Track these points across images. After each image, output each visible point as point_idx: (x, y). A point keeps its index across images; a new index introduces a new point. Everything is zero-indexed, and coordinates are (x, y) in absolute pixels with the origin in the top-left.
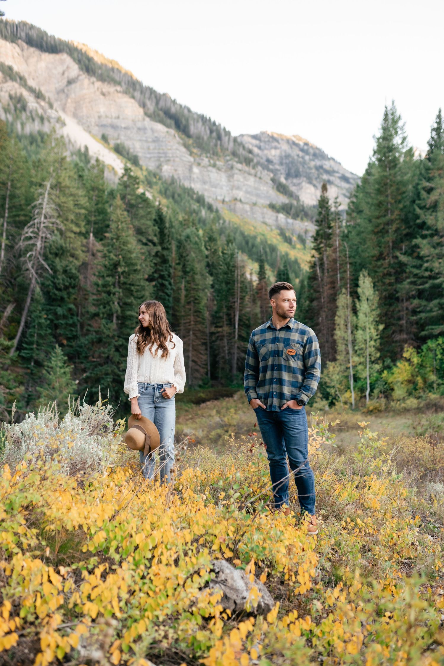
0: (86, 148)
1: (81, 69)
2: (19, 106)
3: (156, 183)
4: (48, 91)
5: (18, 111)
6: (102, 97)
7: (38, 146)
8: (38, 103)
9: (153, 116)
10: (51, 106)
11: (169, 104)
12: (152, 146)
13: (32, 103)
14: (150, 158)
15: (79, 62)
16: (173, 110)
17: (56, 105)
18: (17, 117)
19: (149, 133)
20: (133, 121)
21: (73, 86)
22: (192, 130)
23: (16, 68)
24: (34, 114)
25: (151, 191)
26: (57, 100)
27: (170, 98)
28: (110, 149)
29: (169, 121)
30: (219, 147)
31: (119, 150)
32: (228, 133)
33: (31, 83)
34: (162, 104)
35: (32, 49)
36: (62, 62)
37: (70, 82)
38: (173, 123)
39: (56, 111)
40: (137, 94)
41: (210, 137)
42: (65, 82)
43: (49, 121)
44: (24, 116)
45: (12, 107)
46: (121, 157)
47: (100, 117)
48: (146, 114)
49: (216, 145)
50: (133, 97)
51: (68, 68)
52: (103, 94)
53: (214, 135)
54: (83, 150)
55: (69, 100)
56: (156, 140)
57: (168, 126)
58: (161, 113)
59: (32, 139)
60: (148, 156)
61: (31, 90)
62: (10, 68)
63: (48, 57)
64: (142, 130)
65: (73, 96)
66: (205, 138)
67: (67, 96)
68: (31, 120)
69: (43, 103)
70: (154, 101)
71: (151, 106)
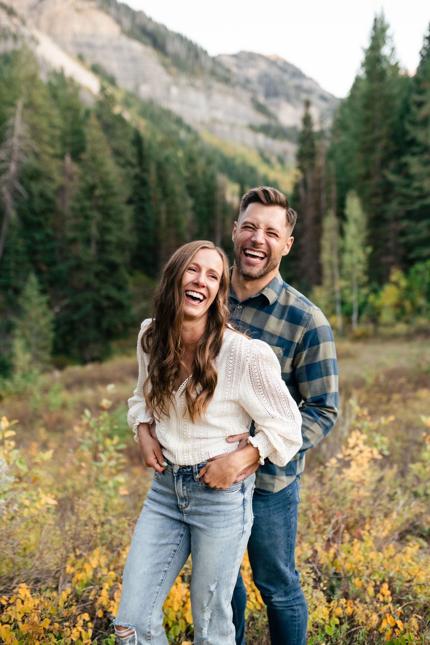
0: (62, 69)
3: (134, 104)
4: (19, 8)
6: (76, 14)
7: (12, 66)
8: (10, 20)
10: (24, 23)
11: (145, 21)
12: (129, 65)
13: (5, 20)
14: (127, 79)
16: (150, 27)
17: (29, 22)
19: (125, 52)
20: (110, 40)
22: (170, 48)
24: (7, 32)
25: (129, 111)
26: (30, 17)
27: (145, 15)
28: (87, 69)
29: (145, 39)
30: (196, 66)
31: (96, 70)
32: (206, 52)
34: (138, 21)
38: (149, 40)
39: (30, 29)
40: (112, 10)
41: (188, 56)
43: (22, 40)
46: (98, 76)
47: (75, 35)
48: (123, 32)
49: (193, 64)
50: (108, 13)
52: (77, 10)
53: (192, 54)
54: (58, 71)
55: (43, 18)
56: (134, 60)
57: (145, 43)
59: (6, 59)
60: (126, 75)
61: (3, 6)
64: (118, 49)
65: (46, 12)
66: (183, 56)
67: (40, 13)
69: (16, 21)
70: (130, 18)
71: (127, 23)
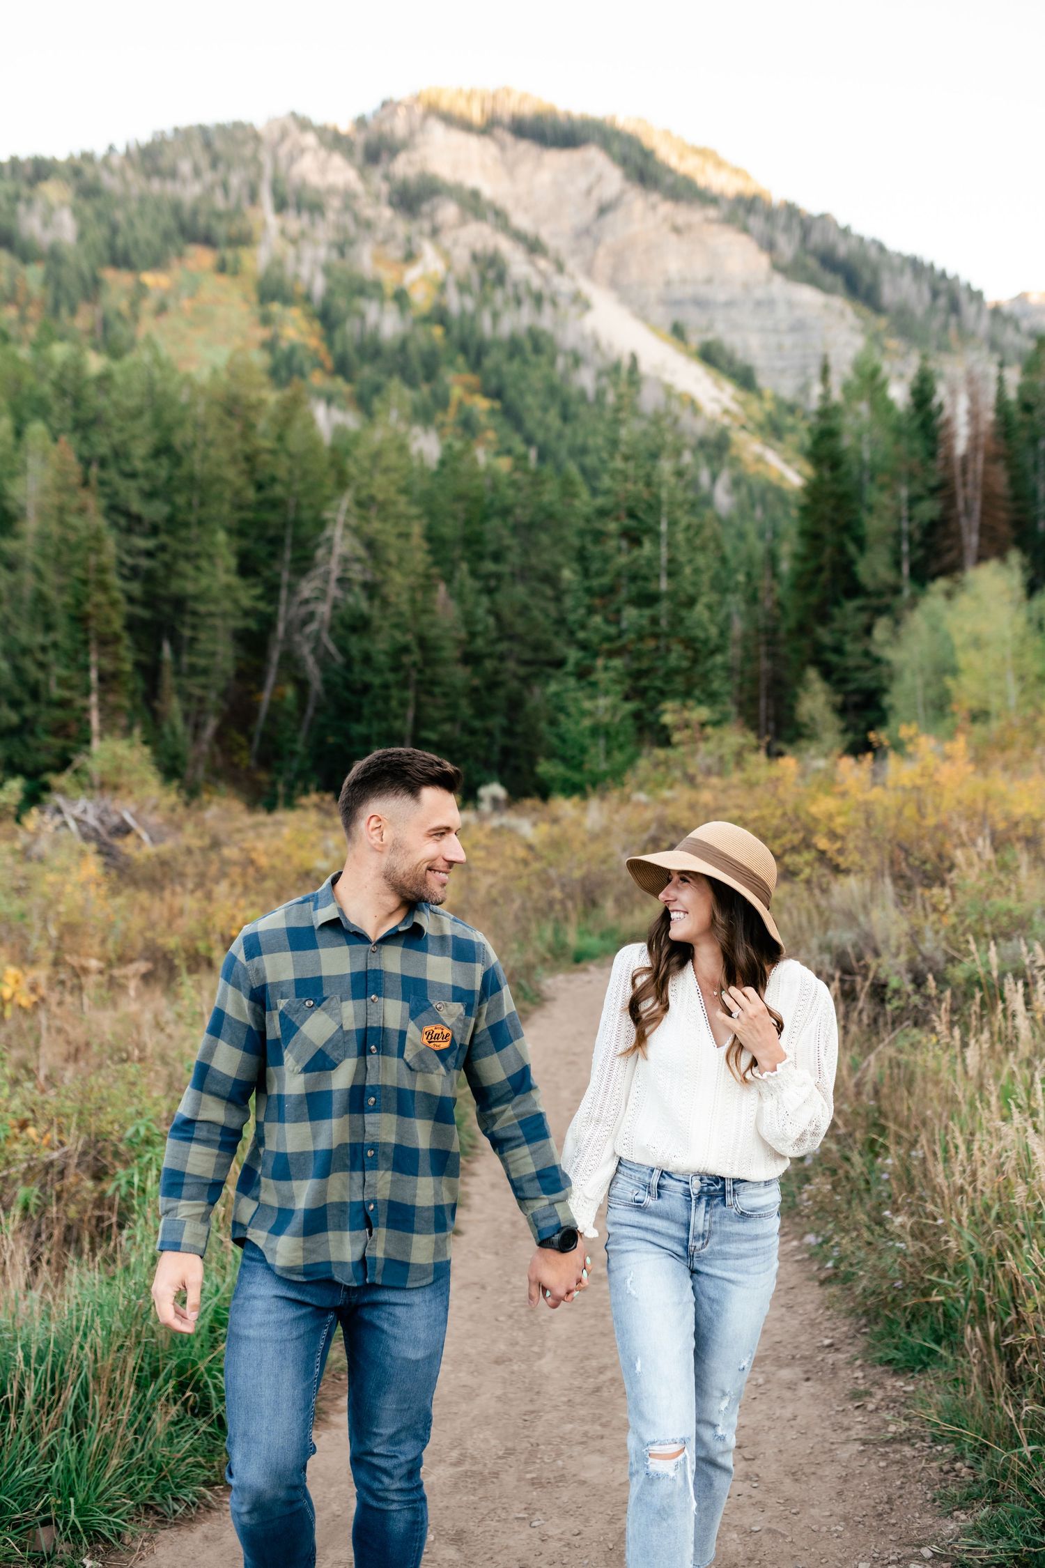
0: (634, 359)
1: (628, 177)
2: (491, 275)
3: (793, 429)
4: (554, 236)
5: (488, 289)
6: (673, 238)
7: (525, 362)
8: (532, 263)
9: (793, 271)
10: (560, 268)
11: (833, 236)
12: (788, 341)
13: (519, 265)
14: (782, 371)
15: (623, 161)
16: (842, 250)
17: (572, 265)
18: (484, 300)
19: (781, 311)
20: (746, 287)
21: (610, 218)
22: (888, 294)
23: (488, 191)
24: (522, 290)
25: (779, 445)
26: (574, 253)
27: (836, 224)
28: (690, 355)
29: (829, 278)
30: (953, 331)
31: (710, 356)
32: (977, 296)
33: (521, 220)
34: (816, 238)
35: (525, 147)
36: (587, 165)
37: (603, 210)
38: (839, 281)
39: (572, 277)
40: (756, 223)
41: (932, 310)
42: (592, 210)
43: (554, 304)
44: (498, 296)
45: (475, 280)
46: (714, 372)
47: (668, 283)
48: (777, 267)
49: (945, 327)
50: (745, 230)
51: (600, 178)
52: (677, 230)
53: (943, 301)
54: (626, 362)
55: (602, 252)
56: (798, 327)
57: (827, 290)
58: (812, 263)
59: (514, 348)
60: (779, 364)
61: (519, 237)
62: (475, 194)
63: (557, 160)
64: (766, 304)
65: (609, 240)
66: (919, 311)
67: (597, 242)
68: (513, 305)
69: (543, 264)
70: (797, 232)
71: (787, 247)
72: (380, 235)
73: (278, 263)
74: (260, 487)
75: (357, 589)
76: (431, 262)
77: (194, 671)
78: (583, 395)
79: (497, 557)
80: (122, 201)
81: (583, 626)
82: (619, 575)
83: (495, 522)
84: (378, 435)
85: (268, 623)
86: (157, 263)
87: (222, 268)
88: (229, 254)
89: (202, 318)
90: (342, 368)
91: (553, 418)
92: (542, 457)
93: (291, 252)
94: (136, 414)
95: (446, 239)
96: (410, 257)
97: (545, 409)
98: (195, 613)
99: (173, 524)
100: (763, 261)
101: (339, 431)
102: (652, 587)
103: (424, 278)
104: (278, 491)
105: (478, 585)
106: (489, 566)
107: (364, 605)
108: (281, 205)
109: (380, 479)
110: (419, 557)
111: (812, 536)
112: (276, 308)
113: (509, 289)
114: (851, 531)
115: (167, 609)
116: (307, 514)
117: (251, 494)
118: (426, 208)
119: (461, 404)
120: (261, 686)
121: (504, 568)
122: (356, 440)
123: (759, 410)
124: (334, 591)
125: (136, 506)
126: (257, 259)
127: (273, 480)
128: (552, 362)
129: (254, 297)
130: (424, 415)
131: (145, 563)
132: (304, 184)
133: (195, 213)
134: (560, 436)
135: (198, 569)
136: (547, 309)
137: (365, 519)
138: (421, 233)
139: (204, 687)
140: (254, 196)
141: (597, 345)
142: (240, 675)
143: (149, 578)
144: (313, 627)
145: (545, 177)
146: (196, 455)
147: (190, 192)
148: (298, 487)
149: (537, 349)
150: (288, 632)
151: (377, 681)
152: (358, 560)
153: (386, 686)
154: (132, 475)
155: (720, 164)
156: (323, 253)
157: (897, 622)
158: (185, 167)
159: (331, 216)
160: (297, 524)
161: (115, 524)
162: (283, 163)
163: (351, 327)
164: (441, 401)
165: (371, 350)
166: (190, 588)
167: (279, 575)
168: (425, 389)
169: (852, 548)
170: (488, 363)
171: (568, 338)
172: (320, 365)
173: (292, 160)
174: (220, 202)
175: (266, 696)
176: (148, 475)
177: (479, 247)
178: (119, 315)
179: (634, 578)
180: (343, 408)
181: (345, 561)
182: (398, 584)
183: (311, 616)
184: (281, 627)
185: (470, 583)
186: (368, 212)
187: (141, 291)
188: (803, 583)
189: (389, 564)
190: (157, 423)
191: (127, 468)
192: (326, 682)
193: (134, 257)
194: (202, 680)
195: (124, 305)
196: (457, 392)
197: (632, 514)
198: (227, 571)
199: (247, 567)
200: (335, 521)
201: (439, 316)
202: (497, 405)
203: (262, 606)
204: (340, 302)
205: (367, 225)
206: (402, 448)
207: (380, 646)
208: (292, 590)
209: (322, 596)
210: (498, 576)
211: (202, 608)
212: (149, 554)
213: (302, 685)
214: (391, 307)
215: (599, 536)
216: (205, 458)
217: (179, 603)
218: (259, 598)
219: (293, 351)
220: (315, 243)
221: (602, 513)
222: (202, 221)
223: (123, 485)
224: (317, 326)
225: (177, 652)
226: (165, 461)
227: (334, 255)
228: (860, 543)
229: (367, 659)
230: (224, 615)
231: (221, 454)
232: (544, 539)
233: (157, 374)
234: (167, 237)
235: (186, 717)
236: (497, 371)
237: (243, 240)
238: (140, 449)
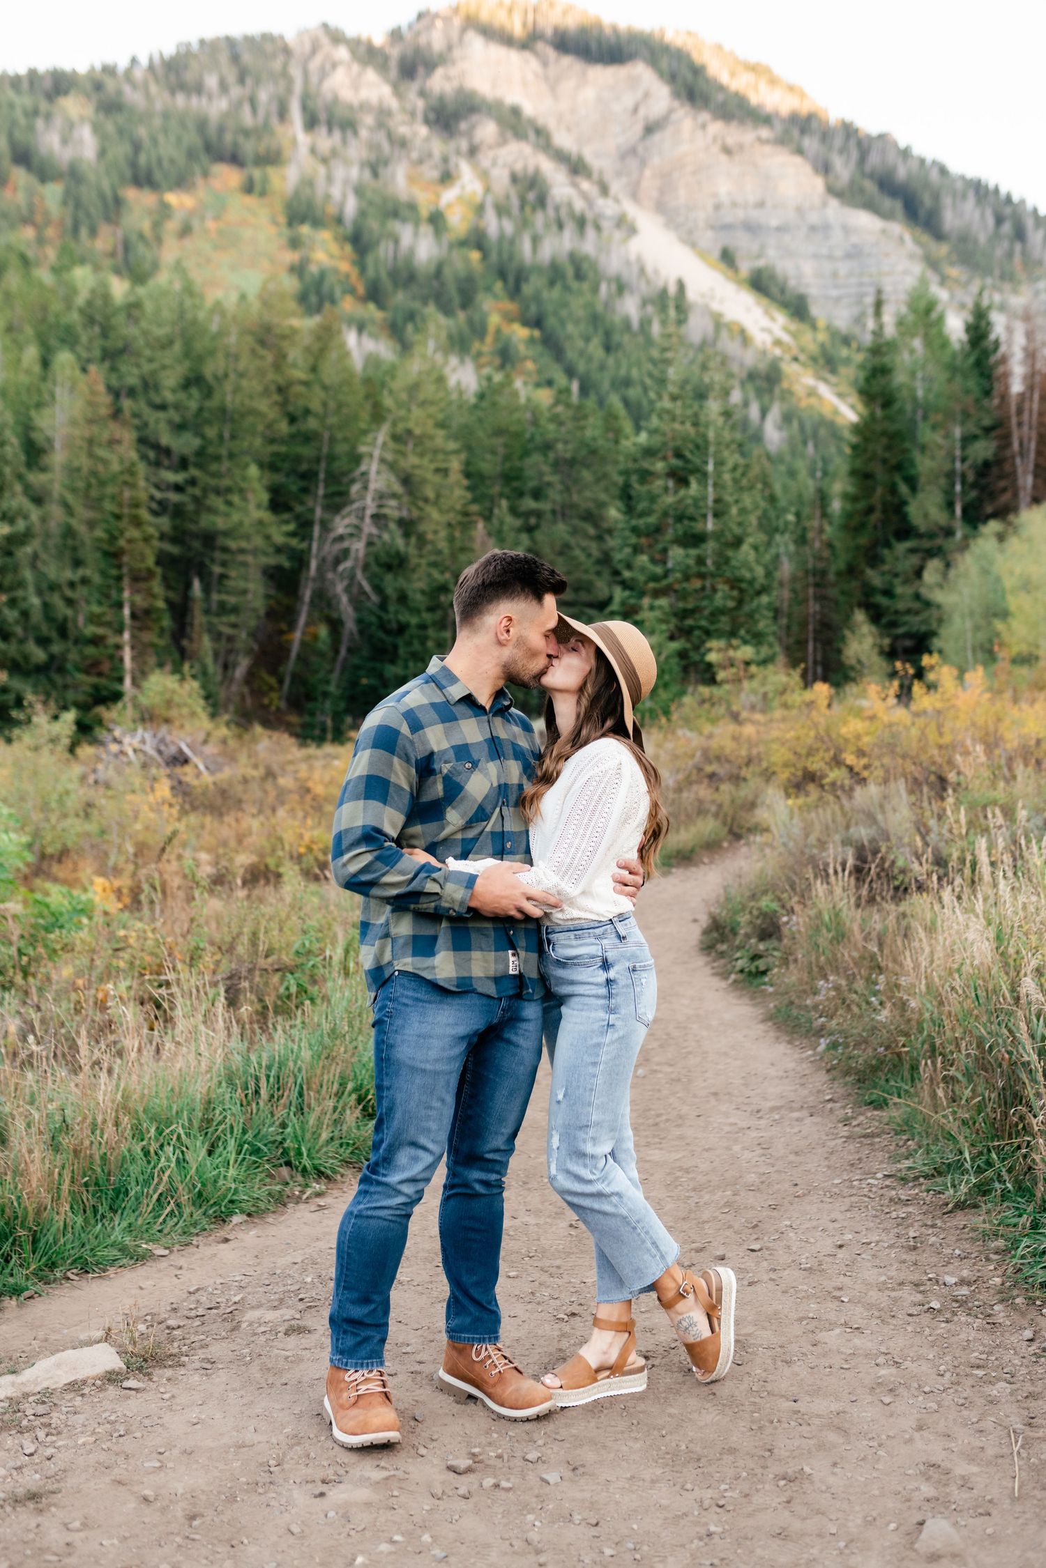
0: (681, 286)
1: (676, 94)
2: (531, 196)
3: (846, 362)
4: (598, 156)
5: (528, 209)
6: (723, 158)
7: (567, 288)
8: (575, 185)
9: (849, 195)
10: (604, 190)
11: (891, 157)
12: (843, 268)
13: (561, 187)
14: (838, 300)
15: (671, 78)
16: (902, 173)
17: (616, 187)
18: (524, 224)
19: (837, 236)
20: (800, 210)
21: (657, 137)
22: (950, 220)
23: (529, 109)
24: (564, 212)
25: (833, 379)
26: (619, 174)
27: (895, 144)
28: (739, 282)
29: (887, 203)
30: (1017, 258)
31: (760, 283)
32: (1043, 222)
33: (563, 140)
34: (874, 159)
35: (567, 60)
36: (634, 82)
37: (650, 129)
38: (898, 205)
39: (617, 200)
40: (810, 143)
41: (996, 236)
42: (638, 129)
43: (598, 228)
44: (539, 219)
45: (515, 202)
46: (765, 301)
47: (717, 207)
48: (832, 191)
49: (1010, 255)
50: (800, 151)
51: (647, 95)
52: (727, 151)
53: (1007, 228)
54: (672, 289)
55: (648, 173)
56: (854, 254)
57: (885, 215)
58: (870, 187)
59: (555, 274)
60: (834, 293)
61: (561, 157)
62: (516, 111)
63: (601, 75)
64: (821, 229)
65: (656, 160)
66: (982, 238)
67: (643, 163)
68: (554, 228)
69: (585, 185)
70: (855, 154)
71: (844, 170)
72: (415, 155)
73: (308, 182)
74: (292, 419)
75: (393, 526)
76: (468, 183)
77: (223, 609)
78: (627, 324)
79: (537, 494)
80: (146, 117)
81: (629, 566)
82: (665, 514)
83: (536, 458)
84: (415, 366)
85: (300, 560)
86: (181, 182)
87: (249, 188)
88: (257, 174)
89: (228, 240)
90: (374, 294)
91: (595, 348)
92: (584, 391)
93: (322, 171)
94: (167, 344)
95: (485, 159)
96: (447, 178)
97: (587, 339)
98: (225, 550)
99: (203, 457)
100: (818, 184)
101: (372, 361)
102: (698, 527)
103: (460, 199)
104: (312, 424)
105: (518, 523)
106: (529, 503)
107: (400, 543)
108: (311, 123)
109: (417, 412)
110: (458, 494)
111: (863, 476)
112: (305, 230)
113: (551, 212)
114: (902, 469)
115: (196, 544)
116: (341, 448)
117: (284, 427)
118: (463, 126)
119: (498, 331)
120: (292, 625)
121: (545, 506)
122: (392, 371)
123: (811, 341)
124: (369, 527)
125: (165, 439)
126: (286, 179)
127: (307, 412)
128: (595, 290)
129: (282, 220)
130: (459, 344)
131: (174, 497)
132: (336, 99)
133: (221, 130)
134: (602, 367)
135: (229, 503)
136: (590, 232)
137: (403, 454)
138: (458, 152)
139: (234, 626)
140: (283, 113)
141: (642, 271)
142: (271, 614)
143: (178, 512)
144: (346, 565)
145: (589, 94)
146: (228, 387)
147: (216, 108)
148: (332, 420)
149: (579, 276)
150: (320, 569)
151: (414, 621)
152: (394, 496)
153: (423, 627)
154: (162, 407)
155: (773, 81)
156: (354, 172)
157: (948, 565)
158: (212, 81)
159: (364, 133)
160: (332, 458)
161: (143, 457)
162: (314, 79)
163: (384, 251)
164: (478, 329)
165: (405, 276)
166: (220, 523)
167: (312, 511)
168: (461, 316)
169: (903, 489)
170: (527, 289)
171: (613, 264)
172: (352, 291)
173: (323, 74)
174: (247, 119)
175: (297, 636)
176: (177, 407)
177: (518, 167)
178: (141, 236)
179: (680, 518)
180: (373, 336)
181: (381, 496)
182: (435, 521)
183: (346, 553)
184: (314, 564)
185: (511, 521)
186: (403, 130)
187: (165, 210)
188: (853, 524)
189: (426, 500)
190: (187, 353)
191: (158, 400)
192: (359, 621)
193: (158, 176)
194: (233, 618)
195: (146, 226)
196: (494, 320)
197: (679, 455)
198: (259, 506)
199: (278, 503)
200: (371, 456)
201: (477, 240)
202: (537, 333)
203: (294, 542)
204: (373, 224)
205: (403, 144)
206: (441, 380)
207: (417, 585)
208: (326, 527)
209: (357, 531)
210: (539, 514)
211: (233, 545)
212: (178, 488)
213: (335, 625)
214: (426, 229)
215: (645, 476)
216: (237, 390)
217: (209, 539)
218: (293, 534)
219: (323, 275)
220: (347, 163)
221: (649, 452)
222: (228, 138)
223: (152, 416)
224: (348, 248)
225: (207, 590)
226: (195, 391)
227: (367, 174)
228: (912, 483)
229: (403, 598)
230: (255, 552)
231: (252, 385)
232: (586, 475)
233: (188, 302)
234: (191, 155)
235: (216, 655)
236: (537, 298)
237: (272, 158)
238: (170, 380)
